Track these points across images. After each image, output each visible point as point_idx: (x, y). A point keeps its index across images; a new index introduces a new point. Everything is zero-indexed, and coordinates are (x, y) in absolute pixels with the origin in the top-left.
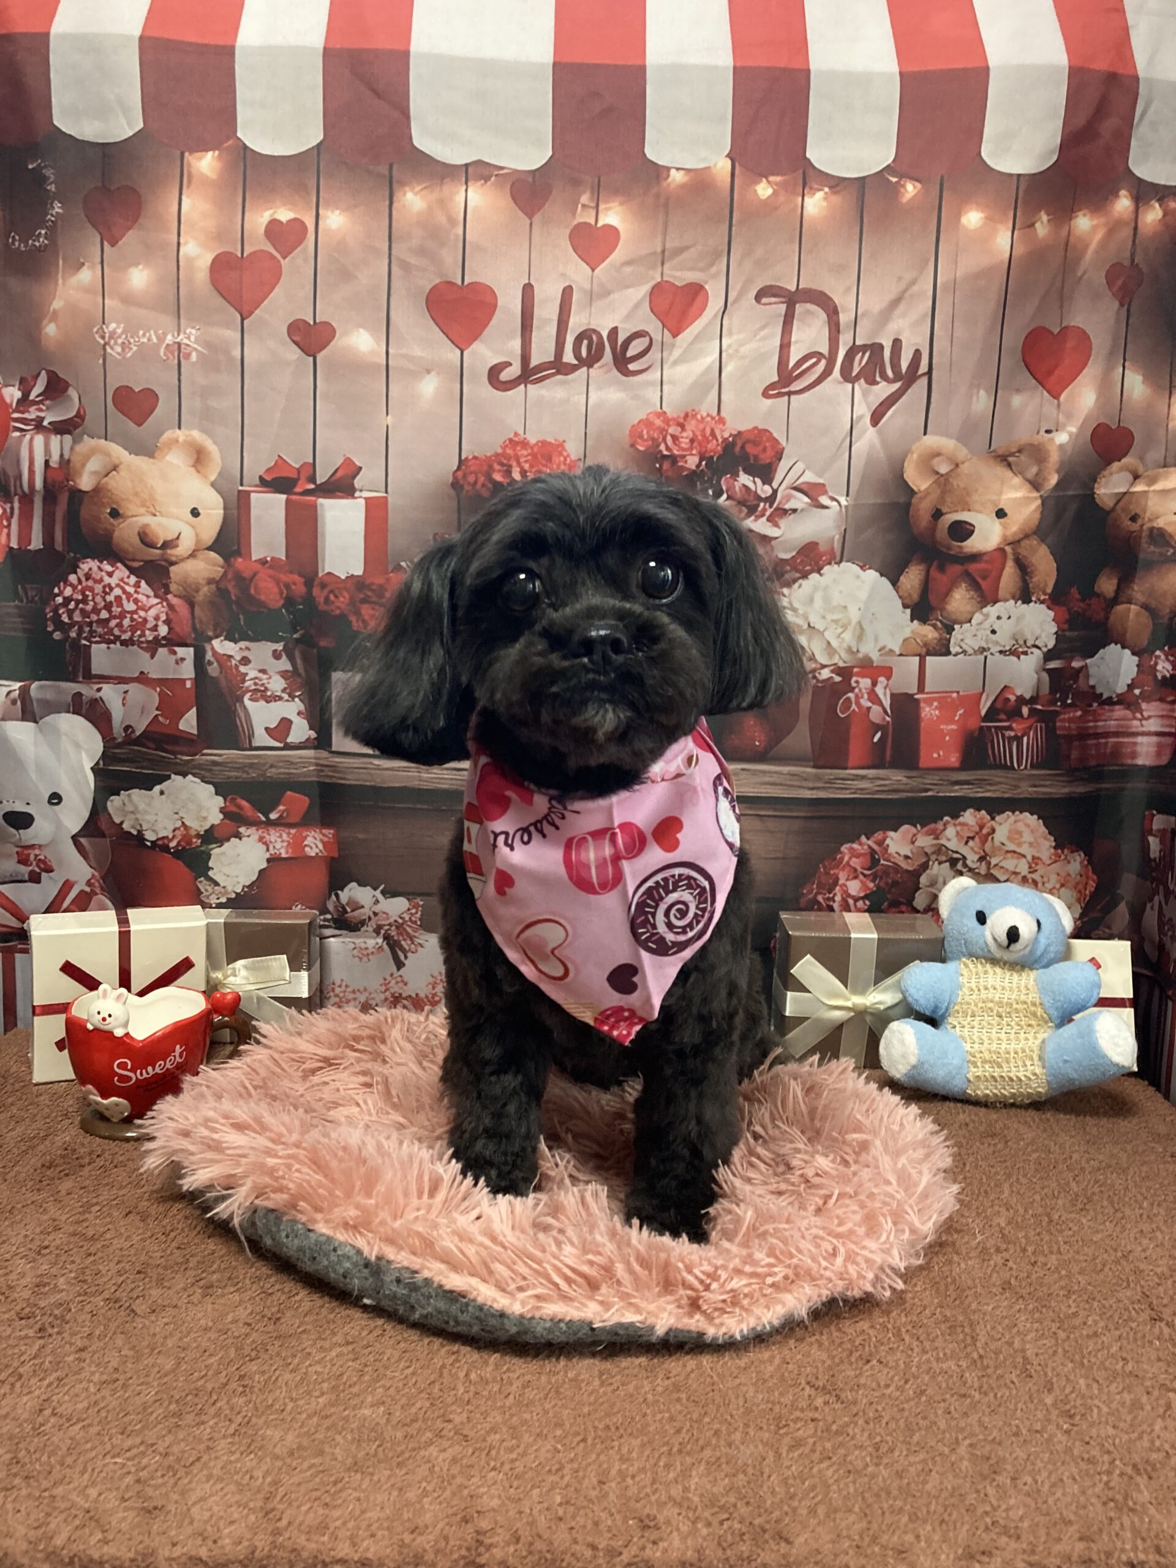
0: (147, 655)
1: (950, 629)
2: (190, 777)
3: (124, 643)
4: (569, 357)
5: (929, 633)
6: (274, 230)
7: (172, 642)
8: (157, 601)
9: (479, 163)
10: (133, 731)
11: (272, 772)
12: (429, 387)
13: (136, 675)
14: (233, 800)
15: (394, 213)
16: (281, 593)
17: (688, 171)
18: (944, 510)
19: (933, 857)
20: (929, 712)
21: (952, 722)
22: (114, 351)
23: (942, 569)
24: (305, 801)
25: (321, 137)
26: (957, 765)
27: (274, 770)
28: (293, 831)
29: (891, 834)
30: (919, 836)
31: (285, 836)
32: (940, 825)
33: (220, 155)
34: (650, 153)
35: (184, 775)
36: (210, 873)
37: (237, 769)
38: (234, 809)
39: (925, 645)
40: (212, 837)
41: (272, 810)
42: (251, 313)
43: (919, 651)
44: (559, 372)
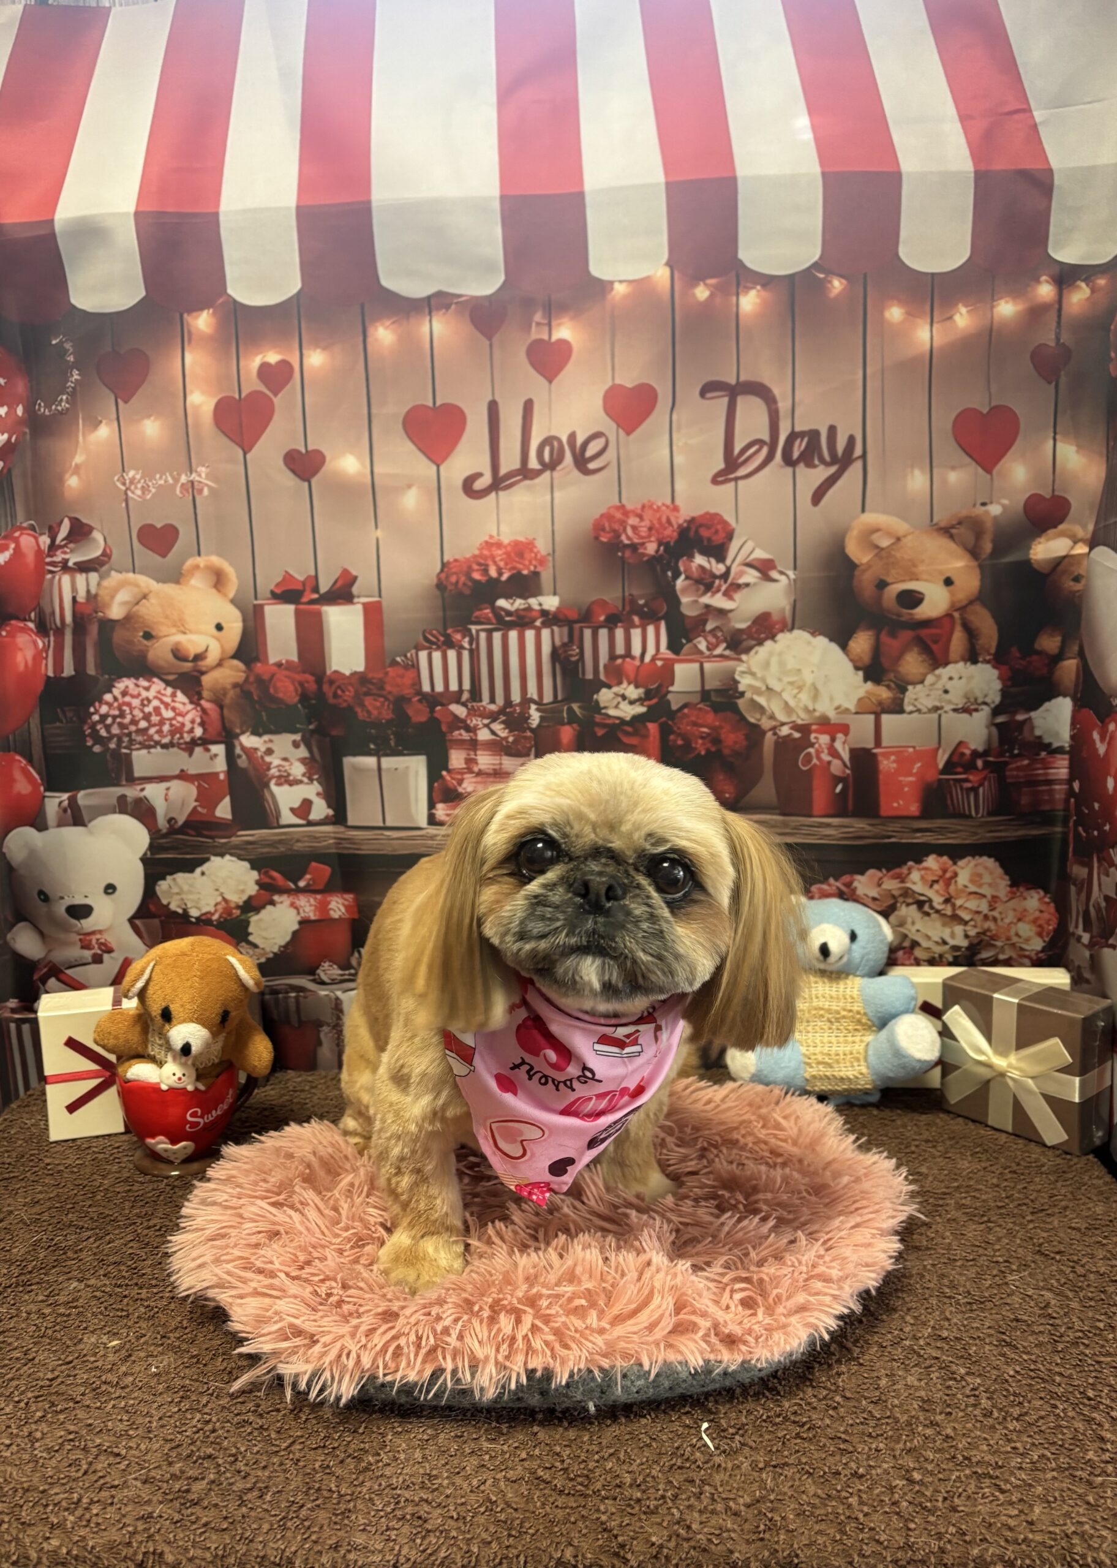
0: (185, 755)
1: (903, 690)
2: (228, 857)
3: (165, 746)
4: (533, 463)
5: (884, 693)
6: (265, 371)
7: (205, 742)
8: (190, 707)
9: (440, 294)
10: (176, 822)
11: (298, 846)
12: (411, 500)
13: (177, 772)
14: (266, 873)
15: (369, 348)
16: (296, 690)
17: (630, 282)
18: (889, 580)
19: (901, 899)
20: (887, 765)
21: (910, 774)
22: (136, 494)
23: (893, 634)
24: (327, 870)
25: (299, 286)
26: (917, 814)
27: (299, 844)
28: (319, 897)
29: (858, 877)
30: (885, 879)
31: (312, 901)
32: (904, 870)
33: (214, 312)
34: (596, 269)
35: (222, 855)
36: (251, 938)
37: (269, 845)
38: (267, 880)
39: (880, 703)
40: (251, 906)
41: (300, 878)
42: (250, 449)
43: (875, 709)
44: (526, 478)
